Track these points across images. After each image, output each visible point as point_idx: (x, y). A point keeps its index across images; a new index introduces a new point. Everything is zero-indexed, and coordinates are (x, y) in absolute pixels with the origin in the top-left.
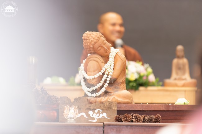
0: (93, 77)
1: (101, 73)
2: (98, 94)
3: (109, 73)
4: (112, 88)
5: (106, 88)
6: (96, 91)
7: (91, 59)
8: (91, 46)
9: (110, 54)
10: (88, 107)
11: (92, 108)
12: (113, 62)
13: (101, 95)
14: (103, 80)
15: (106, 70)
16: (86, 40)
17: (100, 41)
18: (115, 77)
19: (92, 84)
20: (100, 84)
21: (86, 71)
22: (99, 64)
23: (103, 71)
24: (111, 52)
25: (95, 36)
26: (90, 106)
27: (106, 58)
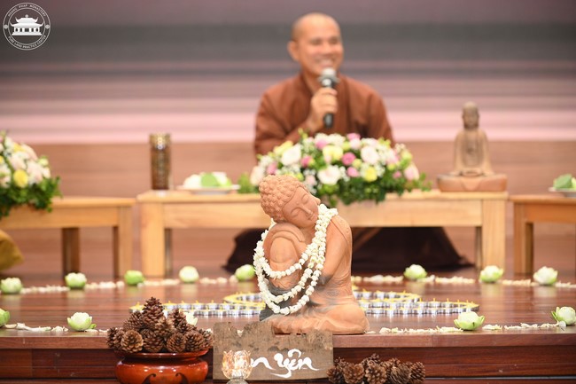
0: (283, 274)
1: (298, 266)
2: (294, 309)
3: (316, 264)
4: (322, 293)
5: (309, 296)
6: (290, 302)
7: (277, 234)
8: (278, 209)
9: (318, 222)
10: (273, 345)
11: (280, 347)
12: (324, 240)
13: (300, 310)
14: (304, 279)
15: (309, 257)
16: (267, 194)
17: (296, 198)
18: (327, 272)
19: (281, 287)
20: (298, 288)
21: (268, 257)
22: (295, 247)
23: (302, 261)
24: (319, 216)
25: (285, 187)
26: (278, 343)
27: (309, 231)
